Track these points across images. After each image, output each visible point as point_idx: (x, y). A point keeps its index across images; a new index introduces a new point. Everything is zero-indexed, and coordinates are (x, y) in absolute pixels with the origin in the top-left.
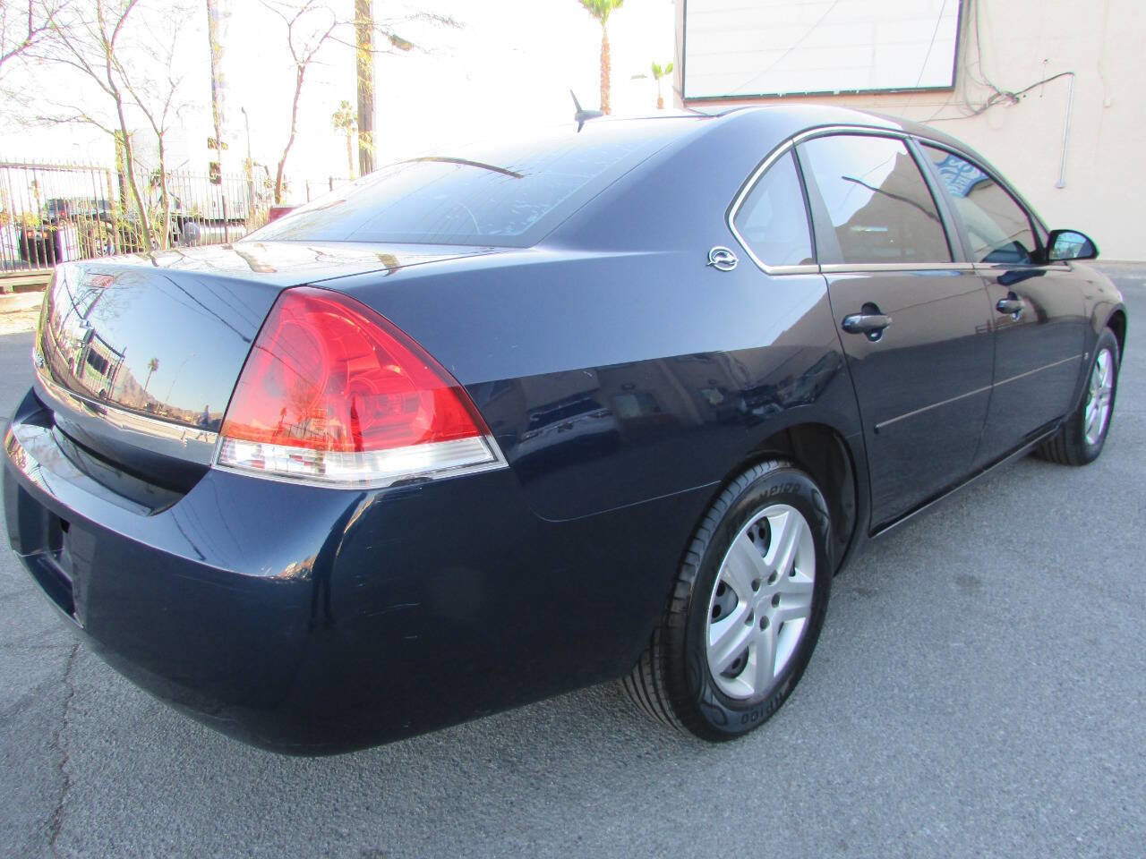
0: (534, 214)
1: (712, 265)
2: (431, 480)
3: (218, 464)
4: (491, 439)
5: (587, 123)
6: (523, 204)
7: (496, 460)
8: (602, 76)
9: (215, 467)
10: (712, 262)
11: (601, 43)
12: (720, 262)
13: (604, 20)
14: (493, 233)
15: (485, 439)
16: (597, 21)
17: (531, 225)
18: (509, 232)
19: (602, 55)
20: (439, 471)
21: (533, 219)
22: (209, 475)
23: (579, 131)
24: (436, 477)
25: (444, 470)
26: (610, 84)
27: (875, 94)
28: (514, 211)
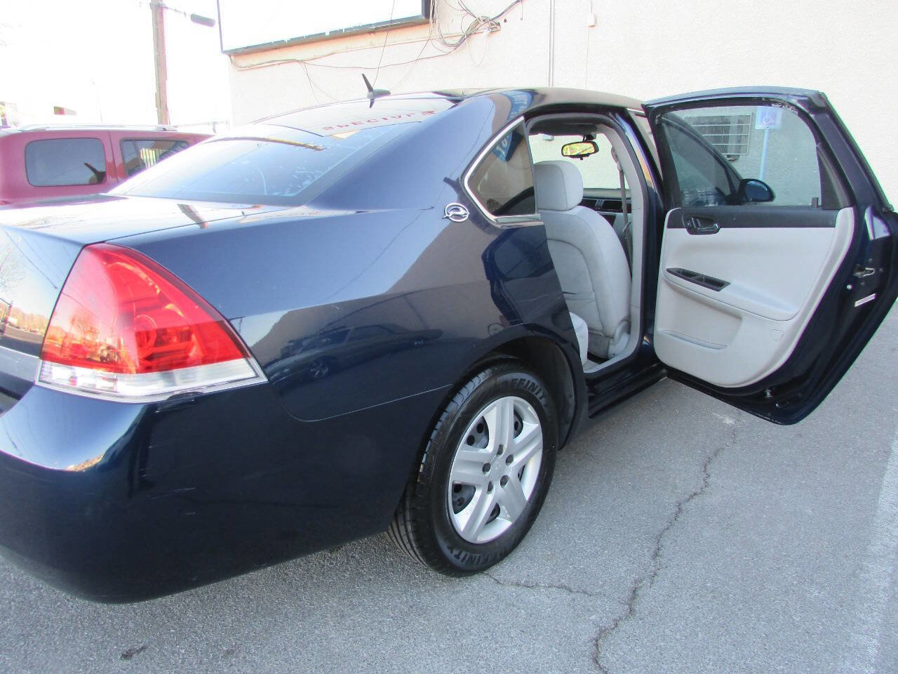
0: (308, 178)
1: (447, 217)
2: (202, 393)
3: (39, 381)
4: (253, 361)
5: (377, 101)
6: (303, 170)
7: (257, 376)
9: (37, 383)
10: (447, 215)
12: (454, 215)
14: (276, 194)
15: (247, 360)
17: (305, 187)
18: (287, 194)
20: (209, 387)
21: (307, 183)
22: (33, 389)
23: (371, 107)
24: (207, 391)
25: (213, 386)
28: (295, 176)
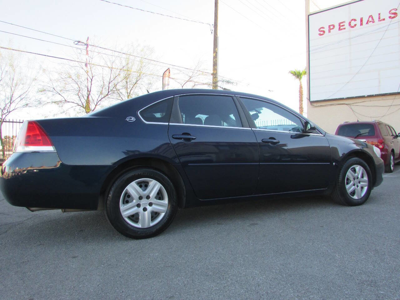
4: (54, 147)
7: (54, 151)
8: (300, 97)
11: (299, 86)
12: (129, 120)
13: (300, 79)
15: (52, 146)
16: (297, 80)
19: (300, 90)
26: (303, 100)
27: (382, 96)
